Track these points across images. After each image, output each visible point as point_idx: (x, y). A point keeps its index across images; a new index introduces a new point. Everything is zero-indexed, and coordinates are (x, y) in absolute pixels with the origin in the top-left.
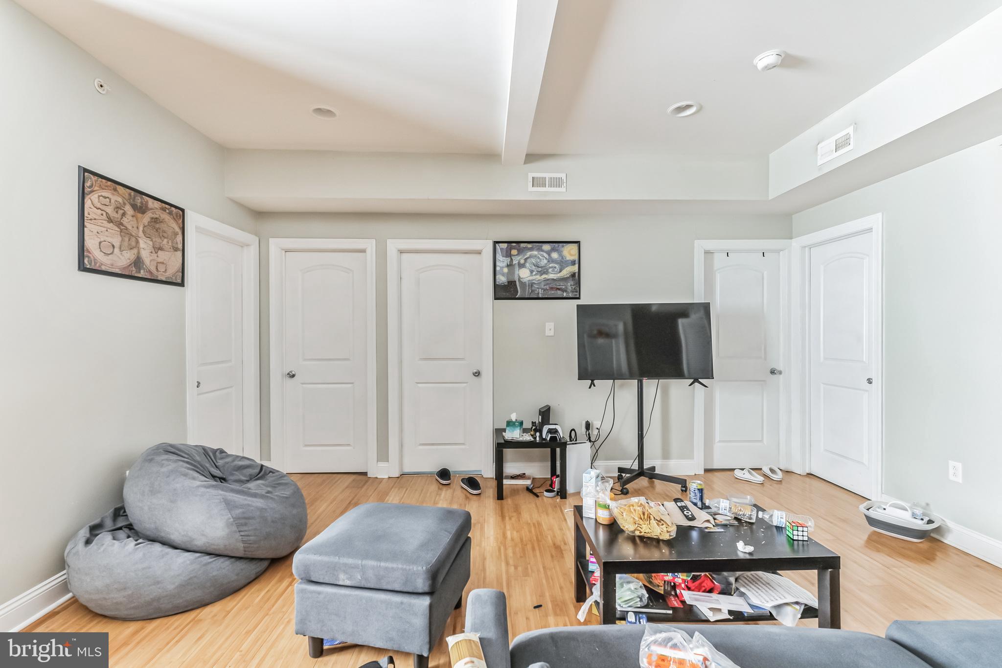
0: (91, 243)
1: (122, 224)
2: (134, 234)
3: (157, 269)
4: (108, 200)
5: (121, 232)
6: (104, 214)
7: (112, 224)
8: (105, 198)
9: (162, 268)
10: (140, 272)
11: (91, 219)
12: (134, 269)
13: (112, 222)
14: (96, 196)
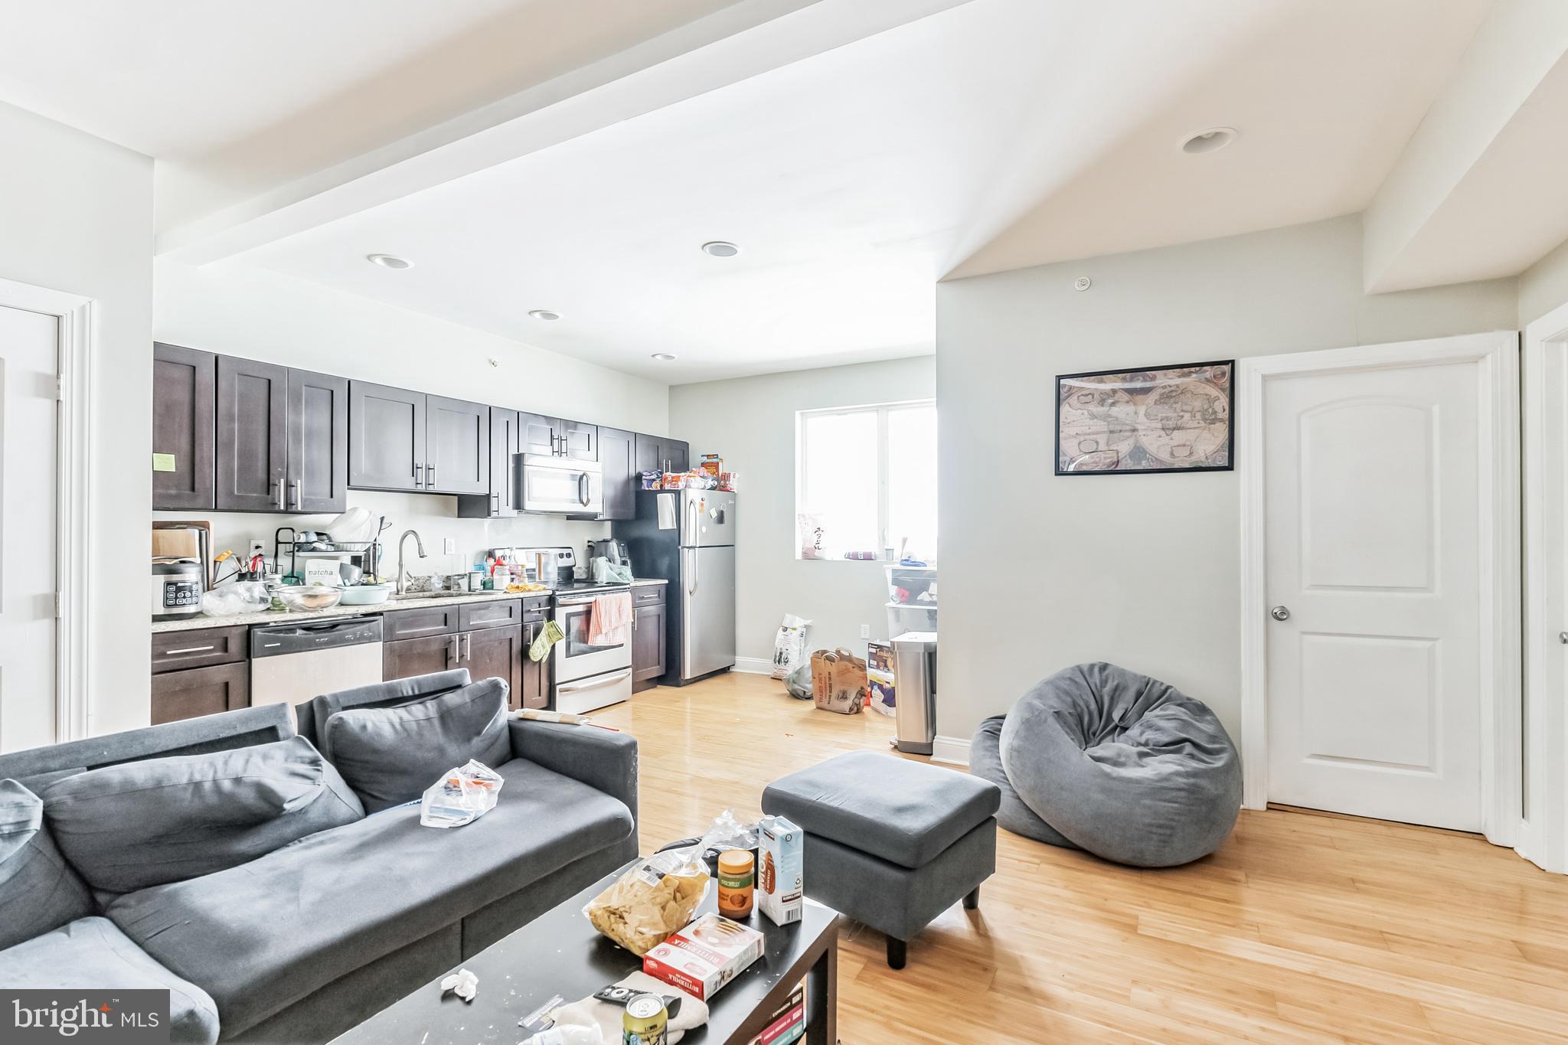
0: (1068, 447)
1: (1110, 416)
2: (1128, 422)
3: (1172, 454)
4: (1090, 396)
5: (1108, 425)
6: (1086, 412)
7: (1095, 420)
8: (1087, 395)
9: (1178, 452)
10: (1140, 464)
11: (1068, 423)
12: (1129, 461)
13: (1096, 418)
14: (1076, 397)
